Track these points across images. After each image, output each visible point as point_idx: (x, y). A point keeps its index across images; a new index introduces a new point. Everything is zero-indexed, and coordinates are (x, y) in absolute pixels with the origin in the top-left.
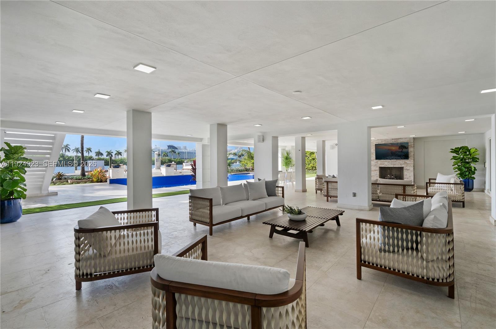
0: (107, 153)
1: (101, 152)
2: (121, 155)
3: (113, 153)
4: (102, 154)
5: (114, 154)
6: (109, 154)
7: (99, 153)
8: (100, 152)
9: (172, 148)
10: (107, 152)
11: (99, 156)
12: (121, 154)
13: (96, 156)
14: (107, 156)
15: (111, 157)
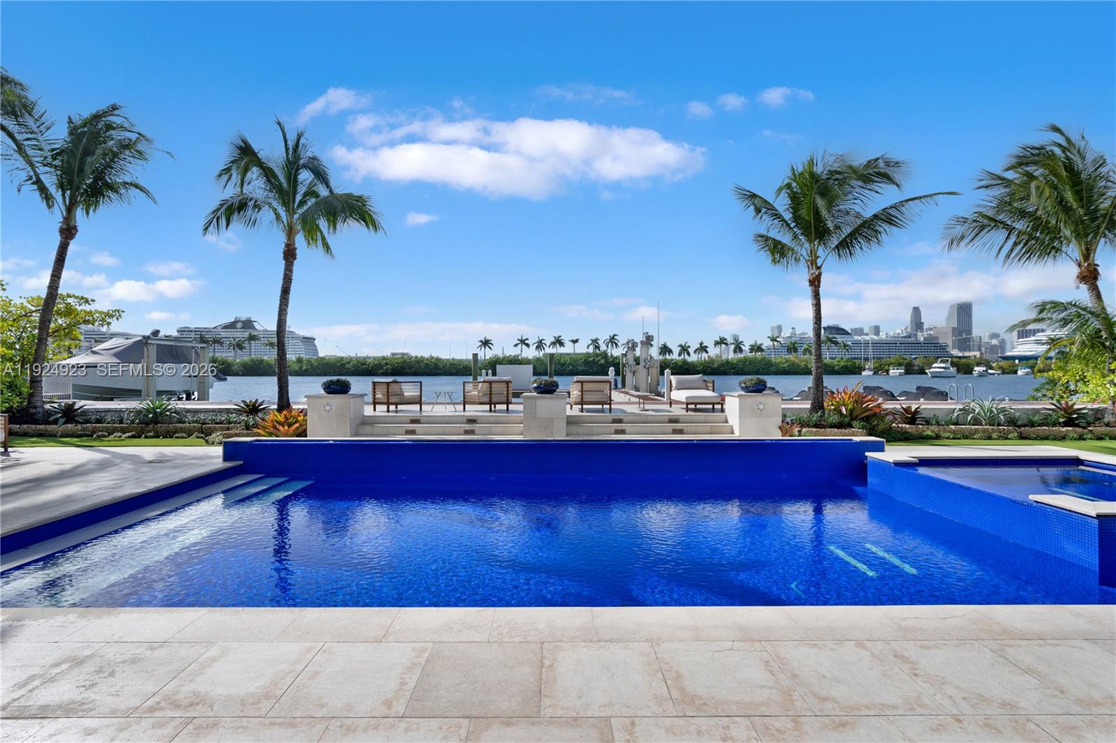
0: (680, 348)
1: (670, 347)
2: (707, 352)
3: (689, 347)
4: (670, 351)
5: (694, 351)
6: (684, 349)
7: (665, 350)
8: (668, 348)
9: (834, 331)
10: (680, 346)
11: (665, 354)
12: (707, 349)
13: (660, 354)
14: (680, 355)
15: (686, 357)
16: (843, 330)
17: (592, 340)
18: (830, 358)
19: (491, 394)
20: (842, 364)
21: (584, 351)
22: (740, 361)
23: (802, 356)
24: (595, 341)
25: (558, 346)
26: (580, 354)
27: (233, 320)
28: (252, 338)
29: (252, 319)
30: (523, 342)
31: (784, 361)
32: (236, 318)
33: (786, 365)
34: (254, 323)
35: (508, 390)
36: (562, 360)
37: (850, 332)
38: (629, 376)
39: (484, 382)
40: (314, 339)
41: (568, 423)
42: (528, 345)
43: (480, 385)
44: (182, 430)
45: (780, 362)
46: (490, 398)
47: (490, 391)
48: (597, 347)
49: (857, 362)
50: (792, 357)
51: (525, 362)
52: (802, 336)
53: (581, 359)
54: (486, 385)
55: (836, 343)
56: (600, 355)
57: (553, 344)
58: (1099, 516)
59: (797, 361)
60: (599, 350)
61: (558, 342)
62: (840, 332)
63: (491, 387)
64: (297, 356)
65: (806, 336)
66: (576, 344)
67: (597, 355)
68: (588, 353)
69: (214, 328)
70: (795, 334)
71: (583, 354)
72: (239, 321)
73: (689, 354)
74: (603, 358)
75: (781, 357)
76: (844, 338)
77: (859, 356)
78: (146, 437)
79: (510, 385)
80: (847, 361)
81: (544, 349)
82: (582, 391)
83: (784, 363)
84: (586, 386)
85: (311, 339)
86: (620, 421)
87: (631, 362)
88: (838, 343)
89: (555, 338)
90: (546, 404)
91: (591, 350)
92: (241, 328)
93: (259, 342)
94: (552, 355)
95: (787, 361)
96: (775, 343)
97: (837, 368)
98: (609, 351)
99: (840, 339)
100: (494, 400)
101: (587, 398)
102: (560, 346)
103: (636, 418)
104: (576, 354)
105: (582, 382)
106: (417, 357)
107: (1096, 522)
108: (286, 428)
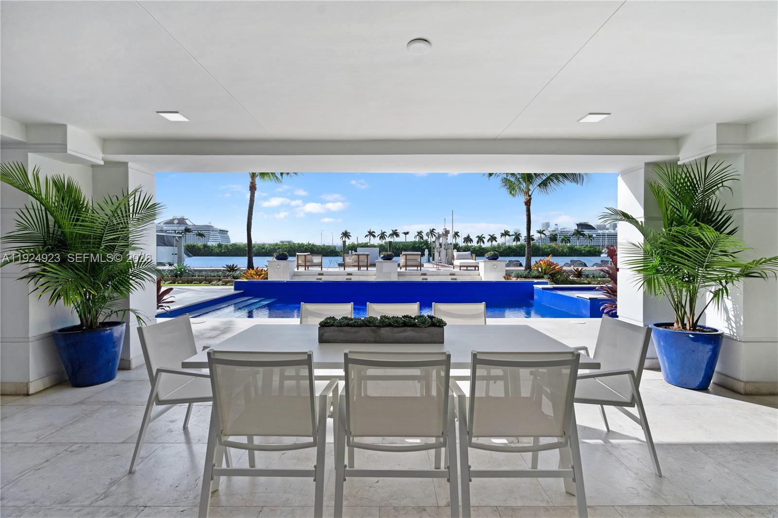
1: (471, 237)
2: (496, 241)
3: (484, 238)
4: (471, 241)
5: (487, 240)
6: (481, 239)
7: (468, 239)
9: (584, 227)
11: (467, 242)
12: (496, 239)
13: (464, 242)
14: (478, 243)
15: (482, 244)
16: (591, 226)
17: (418, 232)
18: (579, 245)
19: (359, 261)
20: (587, 249)
21: (413, 241)
22: (517, 247)
23: (560, 244)
24: (420, 233)
25: (395, 236)
26: (409, 242)
27: (171, 218)
28: (187, 230)
29: (185, 218)
30: (371, 234)
31: (547, 247)
32: (174, 217)
33: (549, 250)
34: (186, 220)
35: (367, 259)
36: (397, 246)
37: (596, 228)
38: (436, 254)
39: (355, 255)
40: (227, 232)
41: (398, 275)
42: (374, 236)
43: (353, 256)
44: (195, 280)
45: (545, 248)
46: (358, 263)
47: (359, 259)
48: (422, 238)
49: (598, 248)
50: (553, 244)
51: (373, 246)
52: (562, 230)
53: (410, 246)
54: (357, 256)
55: (584, 235)
56: (423, 242)
57: (391, 235)
58: (590, 299)
59: (556, 247)
60: (422, 239)
61: (395, 234)
62: (588, 228)
63: (359, 258)
64: (218, 243)
65: (565, 230)
66: (407, 235)
67: (421, 243)
68: (415, 242)
69: (158, 224)
70: (558, 229)
71: (411, 242)
72: (175, 219)
73: (483, 242)
74: (425, 245)
75: (546, 245)
76: (591, 231)
77: (599, 244)
78: (178, 283)
79: (369, 257)
80: (590, 247)
81: (385, 239)
82: (406, 260)
83: (547, 249)
84: (408, 257)
85: (226, 231)
86: (425, 274)
87: (438, 246)
88: (585, 235)
89: (393, 231)
90: (387, 265)
91: (417, 240)
92: (177, 224)
93: (192, 233)
94: (390, 242)
95: (550, 247)
96: (542, 235)
97: (583, 252)
98: (429, 240)
99: (586, 232)
100: (360, 264)
101: (408, 263)
102: (397, 237)
103: (433, 273)
104: (407, 242)
105: (406, 255)
106: (299, 244)
107: (589, 301)
108: (258, 277)
